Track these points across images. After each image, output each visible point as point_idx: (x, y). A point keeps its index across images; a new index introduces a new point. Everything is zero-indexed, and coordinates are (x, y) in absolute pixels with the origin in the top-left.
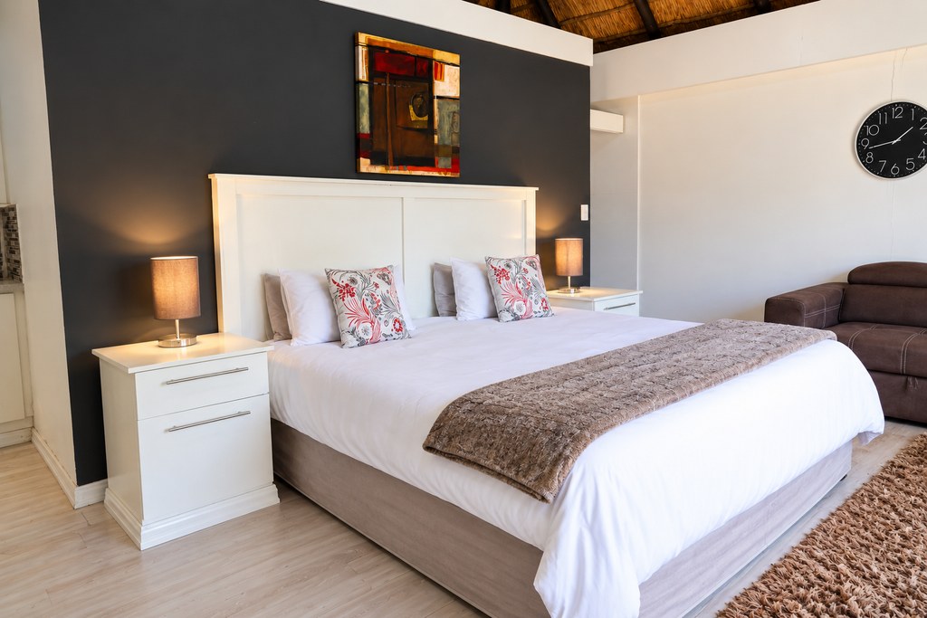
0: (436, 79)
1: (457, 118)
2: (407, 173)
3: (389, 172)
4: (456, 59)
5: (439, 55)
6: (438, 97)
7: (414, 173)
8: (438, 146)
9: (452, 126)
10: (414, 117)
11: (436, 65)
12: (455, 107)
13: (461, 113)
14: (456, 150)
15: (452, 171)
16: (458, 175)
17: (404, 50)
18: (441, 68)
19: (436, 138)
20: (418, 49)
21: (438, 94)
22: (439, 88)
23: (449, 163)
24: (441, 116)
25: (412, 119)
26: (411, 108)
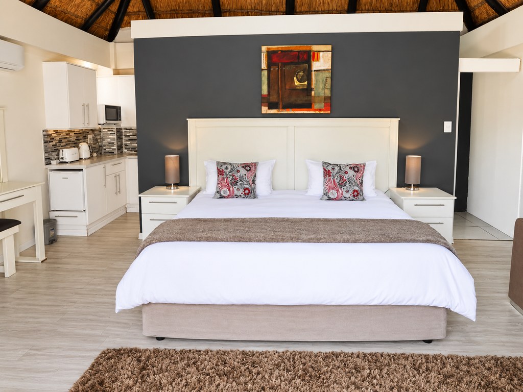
0: (313, 61)
1: (329, 80)
2: (293, 112)
3: (279, 113)
4: (329, 48)
5: (315, 48)
6: (314, 71)
7: (297, 112)
8: (314, 97)
9: (325, 85)
11: (314, 54)
12: (328, 74)
13: (332, 77)
14: (327, 98)
15: (325, 110)
16: (329, 112)
17: (291, 49)
18: (317, 54)
19: (313, 93)
20: (300, 47)
21: (315, 69)
22: (316, 66)
23: (322, 105)
24: (317, 81)
25: (296, 84)
26: (295, 78)
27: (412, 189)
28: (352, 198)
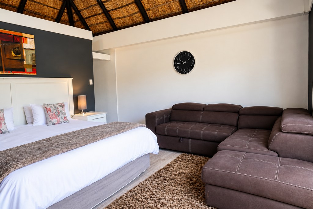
0: (24, 43)
1: (34, 56)
2: (12, 73)
3: (3, 74)
4: (33, 36)
5: (24, 35)
6: (25, 49)
7: (15, 74)
8: (26, 65)
9: (32, 58)
10: (14, 55)
11: (24, 39)
12: (34, 52)
13: (36, 54)
14: (34, 66)
15: (33, 73)
16: (36, 74)
17: (8, 33)
18: (26, 39)
19: (25, 62)
20: (14, 33)
21: (25, 48)
22: (25, 46)
23: (31, 70)
24: (27, 55)
25: (13, 56)
26: (12, 52)
27: (84, 113)
28: (64, 121)
